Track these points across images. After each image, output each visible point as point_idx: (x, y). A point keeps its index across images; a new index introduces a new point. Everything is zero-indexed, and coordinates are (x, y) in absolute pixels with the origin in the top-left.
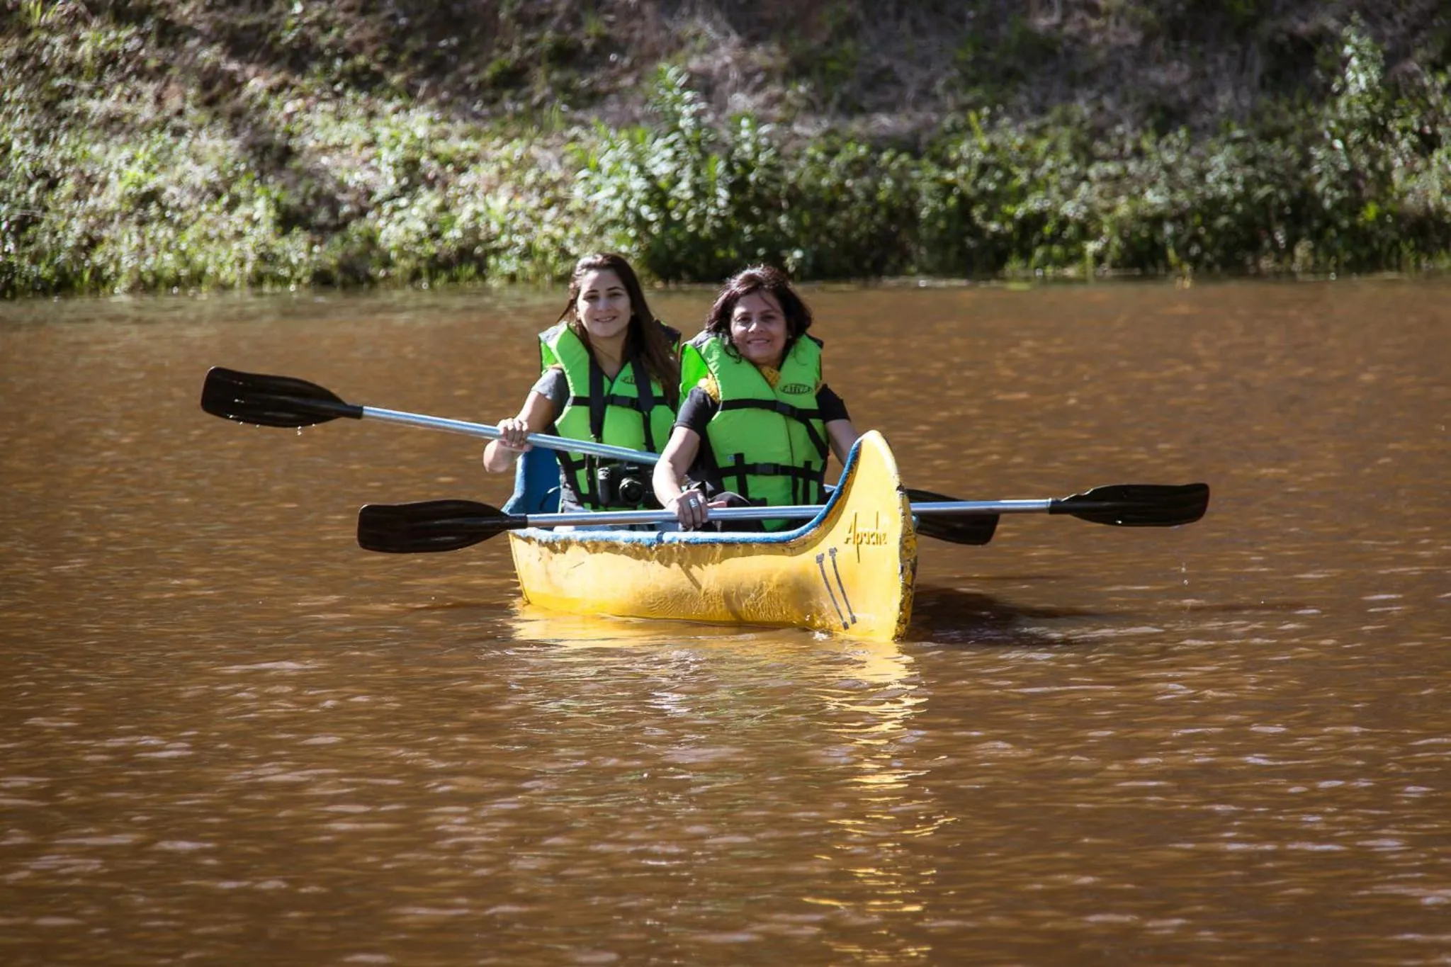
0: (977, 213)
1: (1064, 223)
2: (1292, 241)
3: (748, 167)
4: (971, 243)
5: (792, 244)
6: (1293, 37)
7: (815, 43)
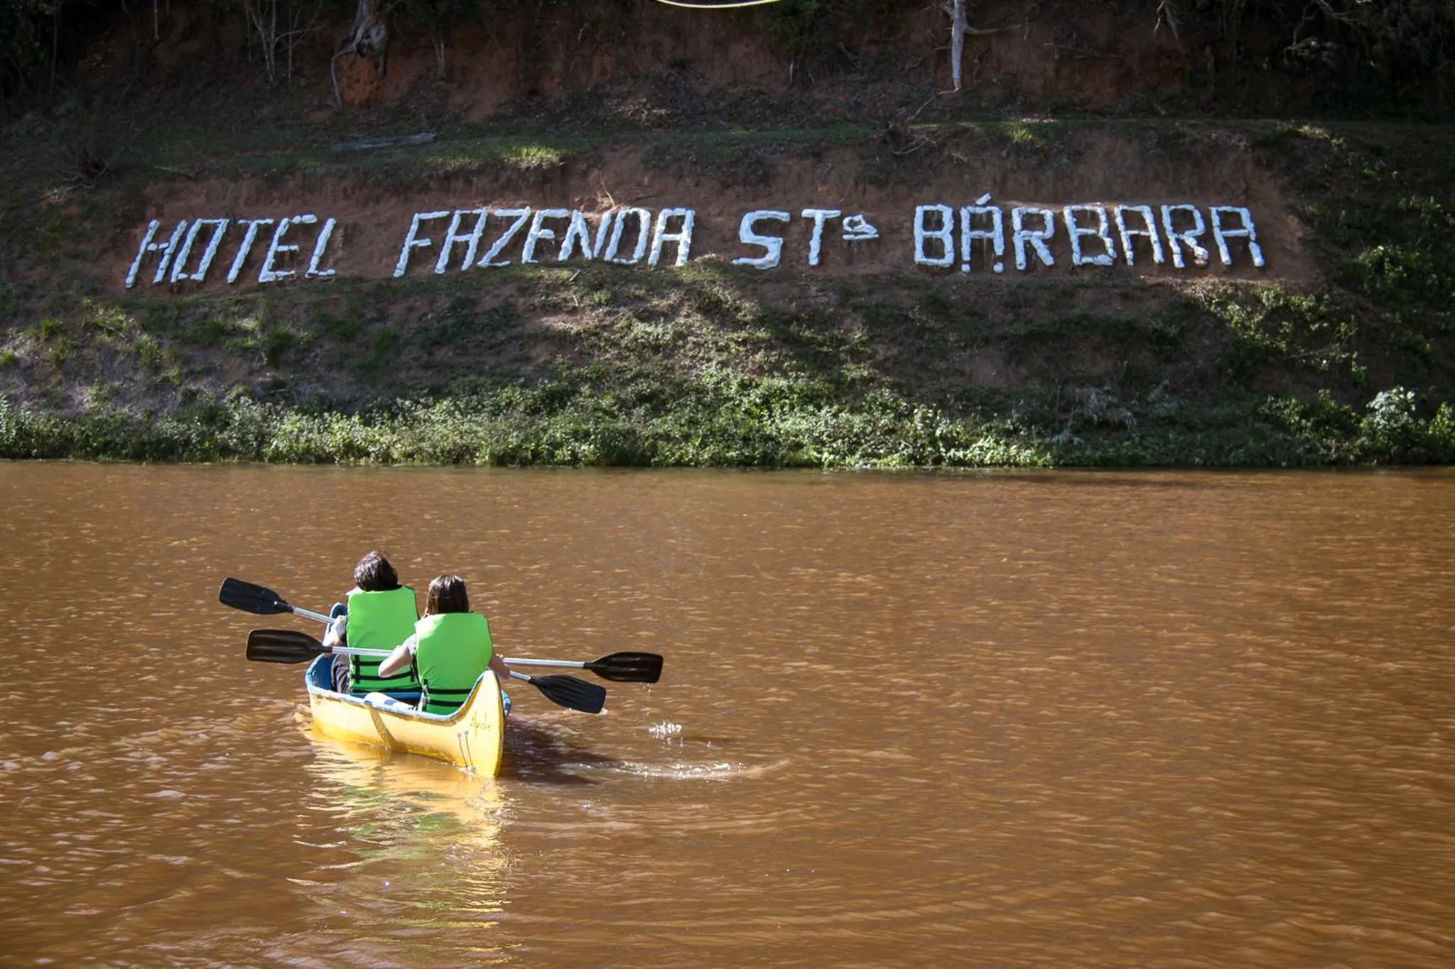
0: (91, 440)
1: (116, 444)
2: (183, 452)
3: (23, 424)
4: (89, 449)
5: (34, 448)
6: (190, 391)
7: (49, 387)
